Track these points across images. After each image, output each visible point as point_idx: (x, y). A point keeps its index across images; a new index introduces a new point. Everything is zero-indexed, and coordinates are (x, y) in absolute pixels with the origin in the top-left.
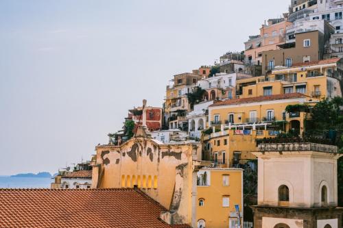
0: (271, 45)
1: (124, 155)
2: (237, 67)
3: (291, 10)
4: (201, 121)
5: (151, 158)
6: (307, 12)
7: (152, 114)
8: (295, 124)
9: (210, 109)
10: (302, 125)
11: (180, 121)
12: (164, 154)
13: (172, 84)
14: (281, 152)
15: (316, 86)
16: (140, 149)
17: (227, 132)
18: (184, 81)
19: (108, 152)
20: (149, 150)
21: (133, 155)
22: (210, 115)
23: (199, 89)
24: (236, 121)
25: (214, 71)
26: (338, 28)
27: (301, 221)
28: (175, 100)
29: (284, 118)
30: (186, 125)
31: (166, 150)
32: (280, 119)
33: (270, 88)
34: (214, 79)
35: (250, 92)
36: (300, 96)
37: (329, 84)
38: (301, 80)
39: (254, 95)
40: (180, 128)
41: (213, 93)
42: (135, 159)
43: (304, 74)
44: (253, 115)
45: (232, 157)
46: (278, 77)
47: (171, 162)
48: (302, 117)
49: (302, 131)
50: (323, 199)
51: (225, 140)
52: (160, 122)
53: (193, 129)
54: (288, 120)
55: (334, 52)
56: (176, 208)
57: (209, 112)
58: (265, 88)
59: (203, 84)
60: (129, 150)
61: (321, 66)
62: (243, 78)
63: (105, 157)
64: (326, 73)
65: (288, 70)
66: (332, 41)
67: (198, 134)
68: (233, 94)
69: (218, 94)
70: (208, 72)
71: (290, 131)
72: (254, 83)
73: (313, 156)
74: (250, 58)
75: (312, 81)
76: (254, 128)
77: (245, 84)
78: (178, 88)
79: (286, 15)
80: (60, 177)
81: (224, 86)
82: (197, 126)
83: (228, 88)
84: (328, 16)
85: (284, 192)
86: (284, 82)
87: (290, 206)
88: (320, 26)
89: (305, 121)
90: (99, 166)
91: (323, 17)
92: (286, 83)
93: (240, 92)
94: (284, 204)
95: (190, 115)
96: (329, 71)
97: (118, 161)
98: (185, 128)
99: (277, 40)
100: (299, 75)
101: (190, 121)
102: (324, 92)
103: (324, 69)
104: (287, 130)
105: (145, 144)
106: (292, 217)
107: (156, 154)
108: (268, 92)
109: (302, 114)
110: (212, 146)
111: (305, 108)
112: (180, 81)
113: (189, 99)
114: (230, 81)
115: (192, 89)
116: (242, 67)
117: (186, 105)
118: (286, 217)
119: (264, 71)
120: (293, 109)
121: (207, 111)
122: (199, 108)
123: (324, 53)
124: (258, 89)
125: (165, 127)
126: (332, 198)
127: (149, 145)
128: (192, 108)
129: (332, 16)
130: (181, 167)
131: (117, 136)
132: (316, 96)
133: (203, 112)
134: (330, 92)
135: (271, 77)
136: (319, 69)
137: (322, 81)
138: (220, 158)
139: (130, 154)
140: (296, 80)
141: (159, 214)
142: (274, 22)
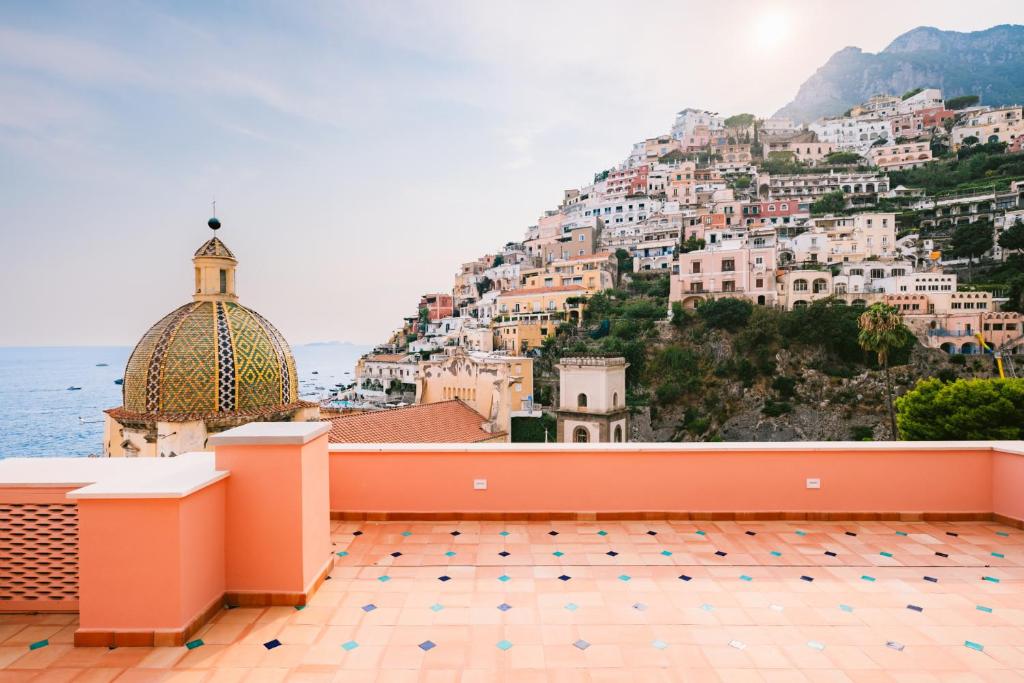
0: (549, 238)
1: (445, 369)
2: (519, 258)
3: (565, 203)
4: (490, 309)
5: (470, 373)
6: (580, 206)
7: (445, 300)
8: (575, 314)
9: (498, 299)
10: (580, 315)
11: (470, 307)
12: (482, 371)
13: (460, 272)
14: (580, 366)
15: (591, 279)
16: (459, 365)
17: (516, 322)
18: (472, 270)
19: (430, 366)
20: (468, 367)
21: (453, 370)
22: (498, 304)
23: (486, 279)
24: (522, 311)
25: (499, 261)
26: (607, 222)
27: (597, 424)
28: (463, 287)
29: (565, 308)
30: (475, 311)
31: (483, 367)
32: (560, 310)
33: (550, 279)
34: (499, 269)
35: (533, 283)
36: (578, 288)
37: (602, 277)
38: (578, 273)
39: (536, 286)
40: (470, 314)
41: (499, 282)
42: (455, 374)
43: (581, 267)
44: (537, 307)
45: (520, 345)
46: (558, 269)
47: (489, 378)
48: (580, 308)
49: (580, 320)
50: (614, 404)
51: (514, 330)
52: (452, 308)
53: (482, 316)
54: (569, 310)
55: (605, 245)
56: (495, 418)
57: (498, 301)
58: (546, 280)
59: (489, 274)
60: (450, 366)
61: (595, 260)
62: (526, 269)
63: (427, 370)
64: (599, 267)
65: (567, 263)
66: (603, 236)
67: (487, 321)
68: (517, 284)
69: (504, 284)
70: (492, 261)
71: (570, 320)
72: (535, 274)
73: (607, 370)
74: (531, 249)
75: (587, 274)
76: (539, 318)
77: (528, 276)
78: (466, 276)
79: (560, 207)
80: (362, 361)
81: (509, 276)
82: (486, 313)
83: (513, 279)
84: (599, 210)
85: (583, 399)
86: (563, 274)
87: (588, 412)
88: (592, 222)
89: (584, 312)
90: (423, 379)
91: (595, 211)
92: (565, 275)
93: (524, 282)
94: (583, 409)
95: (479, 304)
96: (602, 264)
97: (439, 375)
98: (475, 313)
99: (554, 232)
100: (575, 268)
101: (480, 309)
102: (597, 282)
103: (597, 263)
104: (568, 319)
105: (464, 361)
106: (590, 420)
107: (474, 369)
108: (549, 284)
109: (581, 306)
110: (502, 333)
111: (583, 300)
112: (467, 269)
113: (478, 288)
114: (514, 272)
115: (480, 278)
116: (524, 257)
117: (474, 293)
118: (584, 420)
119: (544, 263)
120: (572, 301)
121: (495, 301)
122: (488, 297)
123: (596, 247)
124: (540, 281)
125: (457, 314)
126: (621, 402)
127: (468, 362)
128: (481, 295)
129: (603, 211)
130: (497, 383)
131: (411, 320)
132: (591, 288)
133: (491, 302)
134: (603, 283)
135: (551, 269)
136: (593, 263)
137: (596, 273)
138: (510, 345)
139: (449, 369)
140: (573, 272)
141: (480, 423)
142: (550, 214)
